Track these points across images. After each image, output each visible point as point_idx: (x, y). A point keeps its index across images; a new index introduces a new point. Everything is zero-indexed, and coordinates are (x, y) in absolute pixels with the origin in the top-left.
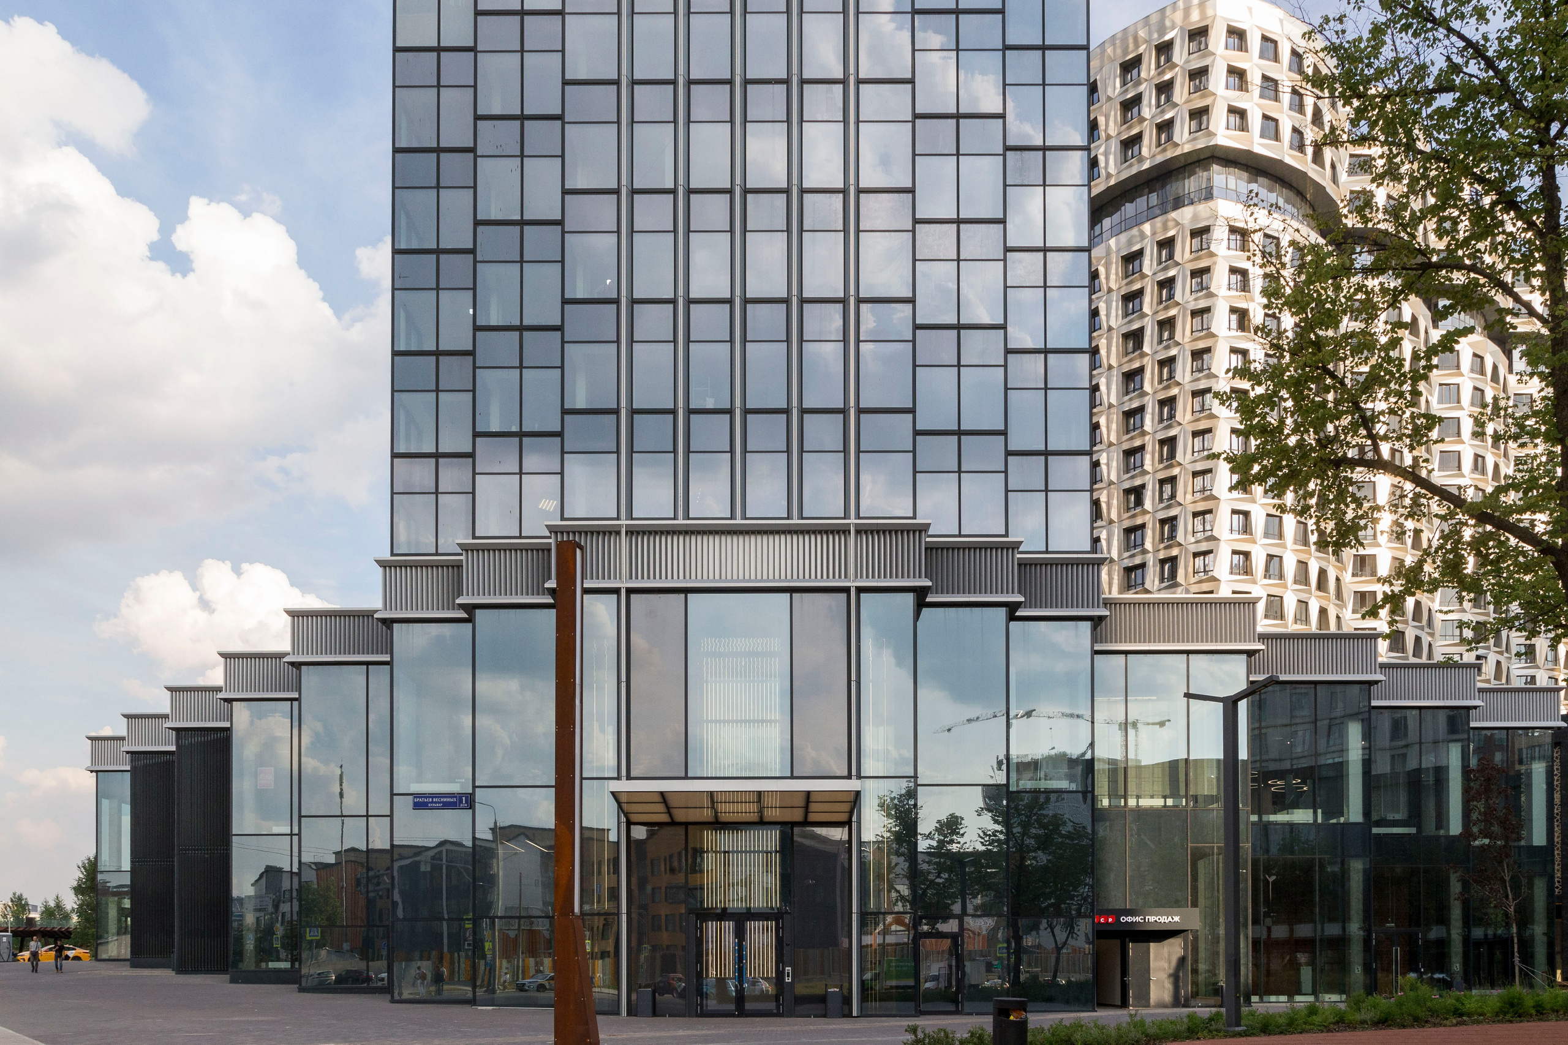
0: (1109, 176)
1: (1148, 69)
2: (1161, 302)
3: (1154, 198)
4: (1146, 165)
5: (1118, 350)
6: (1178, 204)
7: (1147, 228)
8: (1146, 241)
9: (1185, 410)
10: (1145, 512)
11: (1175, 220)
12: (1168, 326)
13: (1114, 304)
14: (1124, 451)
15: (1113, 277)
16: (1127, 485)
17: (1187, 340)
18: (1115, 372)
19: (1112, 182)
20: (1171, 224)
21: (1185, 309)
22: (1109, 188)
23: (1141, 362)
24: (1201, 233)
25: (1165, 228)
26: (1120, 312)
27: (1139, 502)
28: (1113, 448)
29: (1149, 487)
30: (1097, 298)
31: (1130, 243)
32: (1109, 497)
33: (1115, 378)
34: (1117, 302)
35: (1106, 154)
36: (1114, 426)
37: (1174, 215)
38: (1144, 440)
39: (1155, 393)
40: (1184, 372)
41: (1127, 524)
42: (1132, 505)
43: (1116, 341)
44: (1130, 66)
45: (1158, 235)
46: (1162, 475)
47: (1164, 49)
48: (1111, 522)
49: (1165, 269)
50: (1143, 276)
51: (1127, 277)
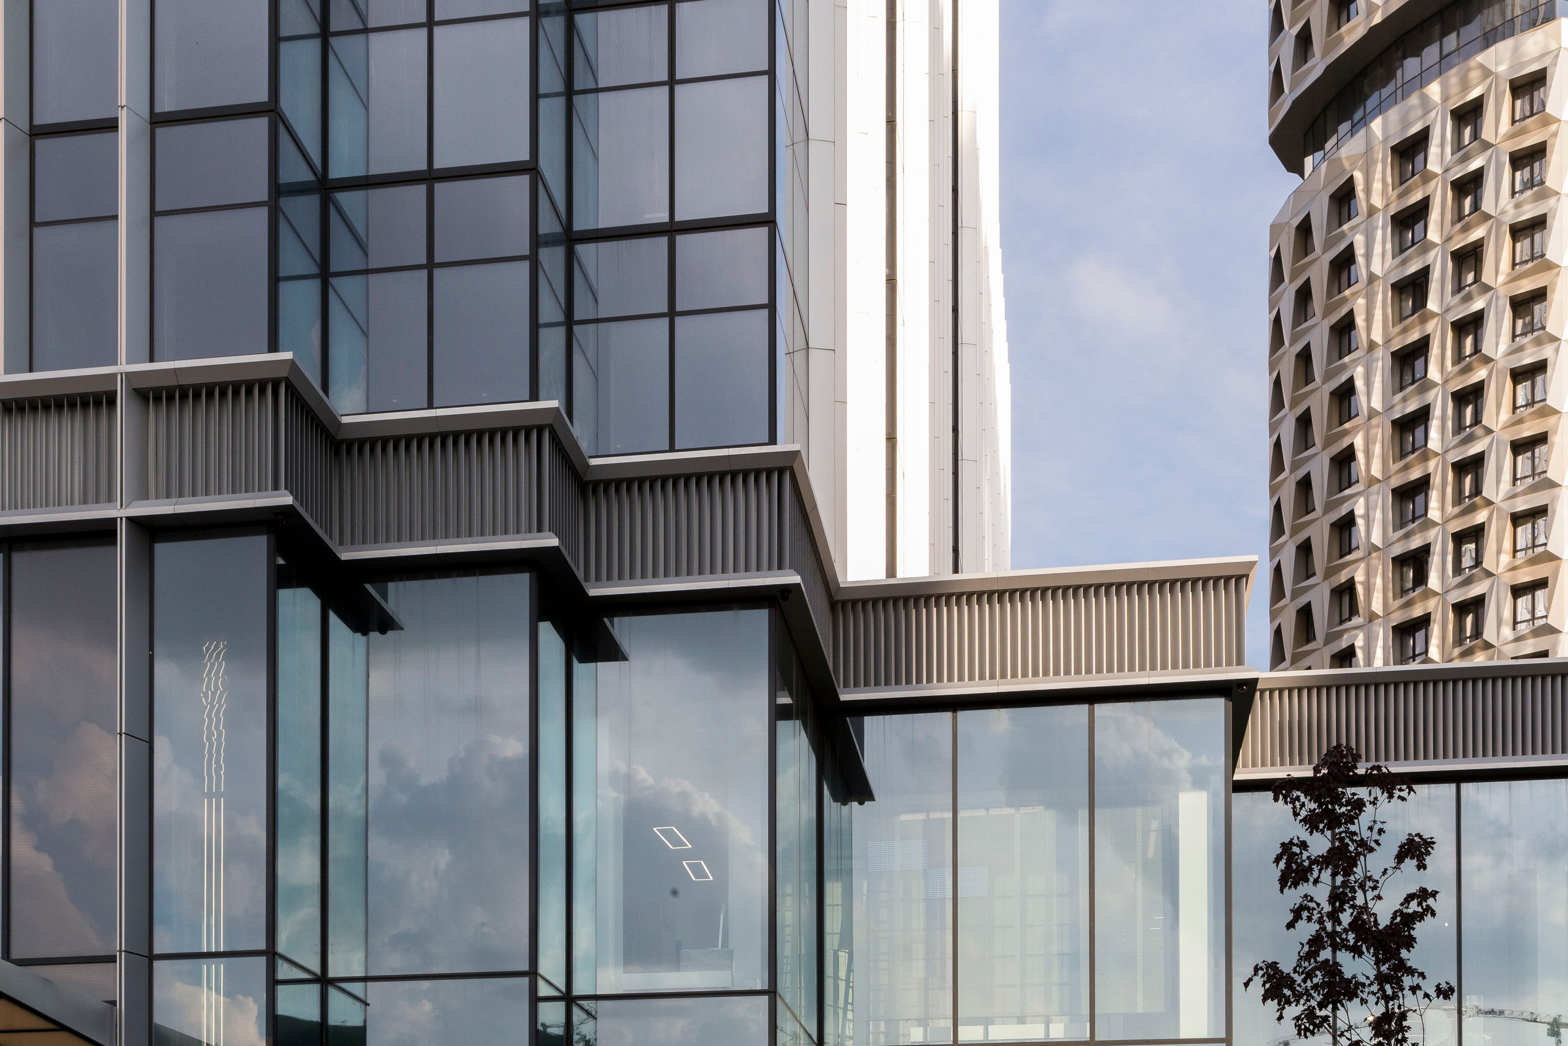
0: (1372, 9)
2: (1460, 218)
3: (1451, 42)
5: (1385, 315)
6: (1489, 39)
7: (1434, 90)
8: (1433, 114)
9: (1499, 406)
10: (1429, 594)
11: (1482, 67)
12: (1472, 261)
13: (1379, 232)
14: (1393, 491)
15: (1377, 186)
16: (1398, 550)
17: (1501, 278)
18: (1379, 353)
19: (1377, 19)
20: (1474, 75)
21: (1499, 224)
22: (1373, 30)
24: (1529, 84)
25: (1465, 87)
26: (1389, 246)
27: (1421, 578)
28: (1375, 488)
29: (1437, 549)
30: (1352, 229)
31: (1406, 124)
32: (1368, 574)
33: (1380, 364)
34: (1384, 228)
36: (1377, 449)
37: (1480, 58)
38: (1426, 468)
39: (1446, 382)
40: (1498, 336)
41: (1398, 618)
42: (1410, 585)
43: (1383, 296)
45: (1452, 101)
46: (1456, 526)
48: (1372, 617)
49: (1465, 159)
50: (1427, 177)
51: (1401, 183)
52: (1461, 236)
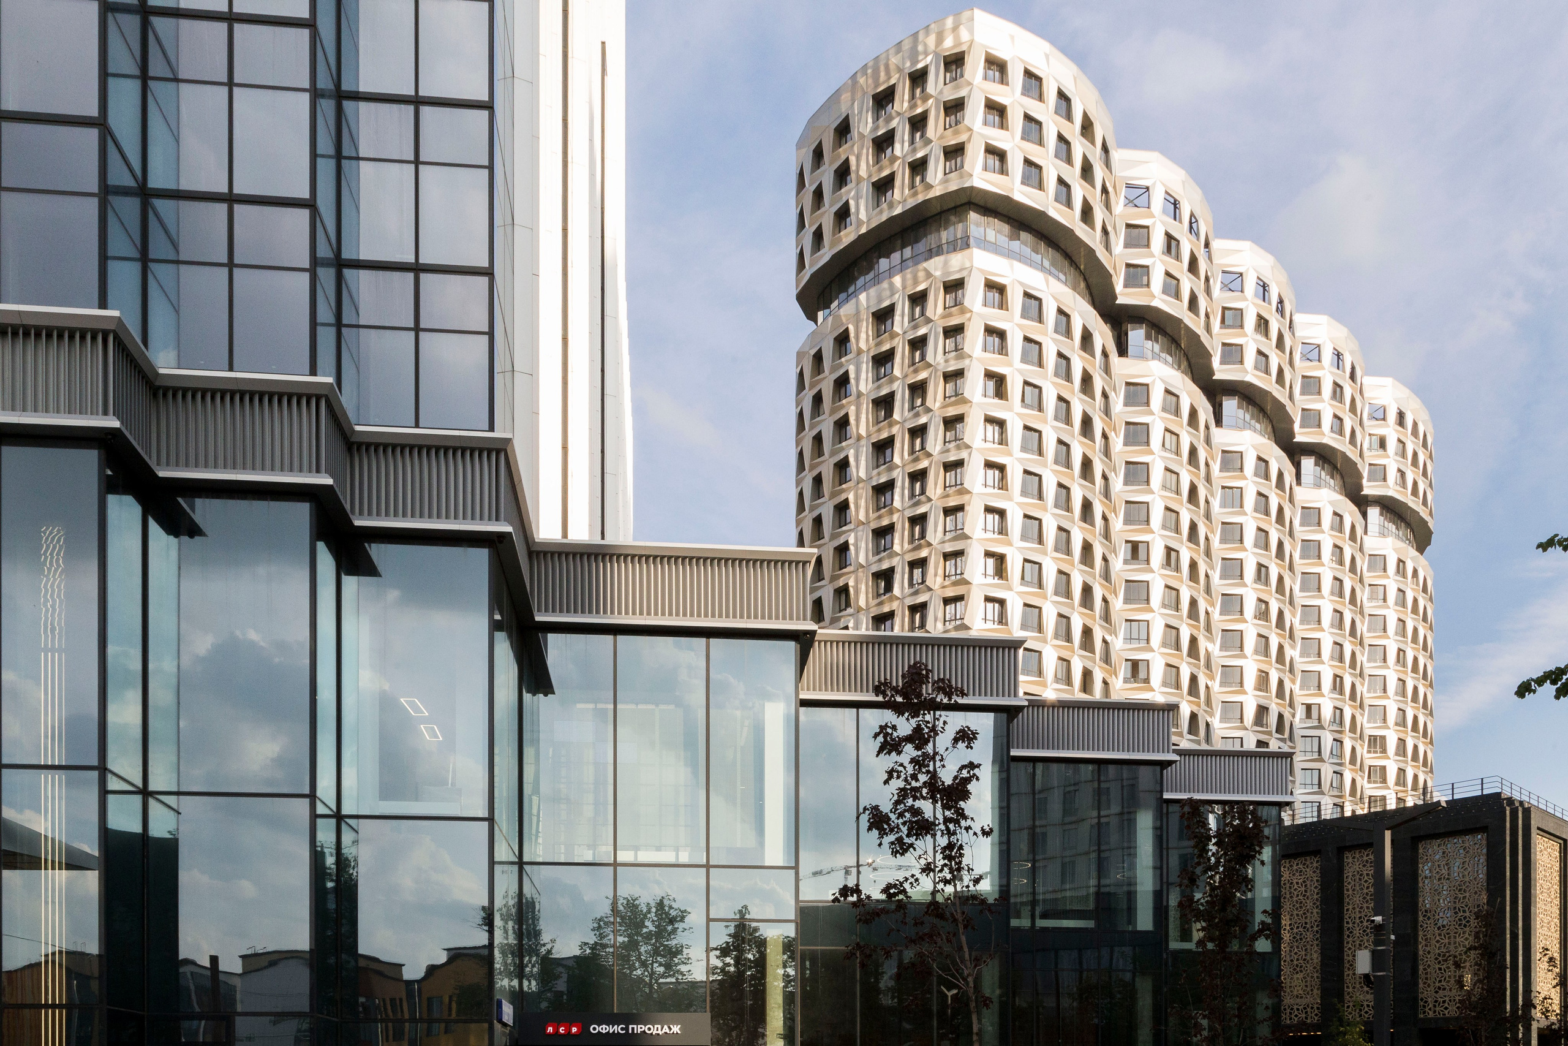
0: (860, 223)
1: (902, 103)
2: (913, 364)
3: (908, 252)
4: (898, 211)
5: (867, 418)
6: (931, 254)
7: (897, 280)
8: (897, 296)
10: (894, 598)
11: (926, 270)
12: (919, 391)
13: (864, 366)
14: (873, 531)
15: (863, 336)
16: (875, 568)
17: (939, 406)
18: (863, 442)
19: (863, 230)
20: (921, 275)
22: (860, 237)
23: (890, 432)
24: (954, 286)
25: (916, 282)
26: (870, 375)
27: (889, 588)
28: (861, 528)
29: (898, 570)
30: (847, 361)
31: (881, 299)
32: (857, 582)
33: (865, 449)
34: (867, 363)
35: (857, 199)
36: (863, 503)
37: (925, 265)
38: (892, 519)
39: (904, 466)
40: (936, 441)
41: (875, 611)
42: (882, 591)
43: (866, 407)
44: (884, 99)
45: (908, 289)
46: (910, 557)
47: (918, 78)
48: (859, 609)
49: (916, 327)
50: (894, 335)
51: (878, 337)
52: (913, 375)
